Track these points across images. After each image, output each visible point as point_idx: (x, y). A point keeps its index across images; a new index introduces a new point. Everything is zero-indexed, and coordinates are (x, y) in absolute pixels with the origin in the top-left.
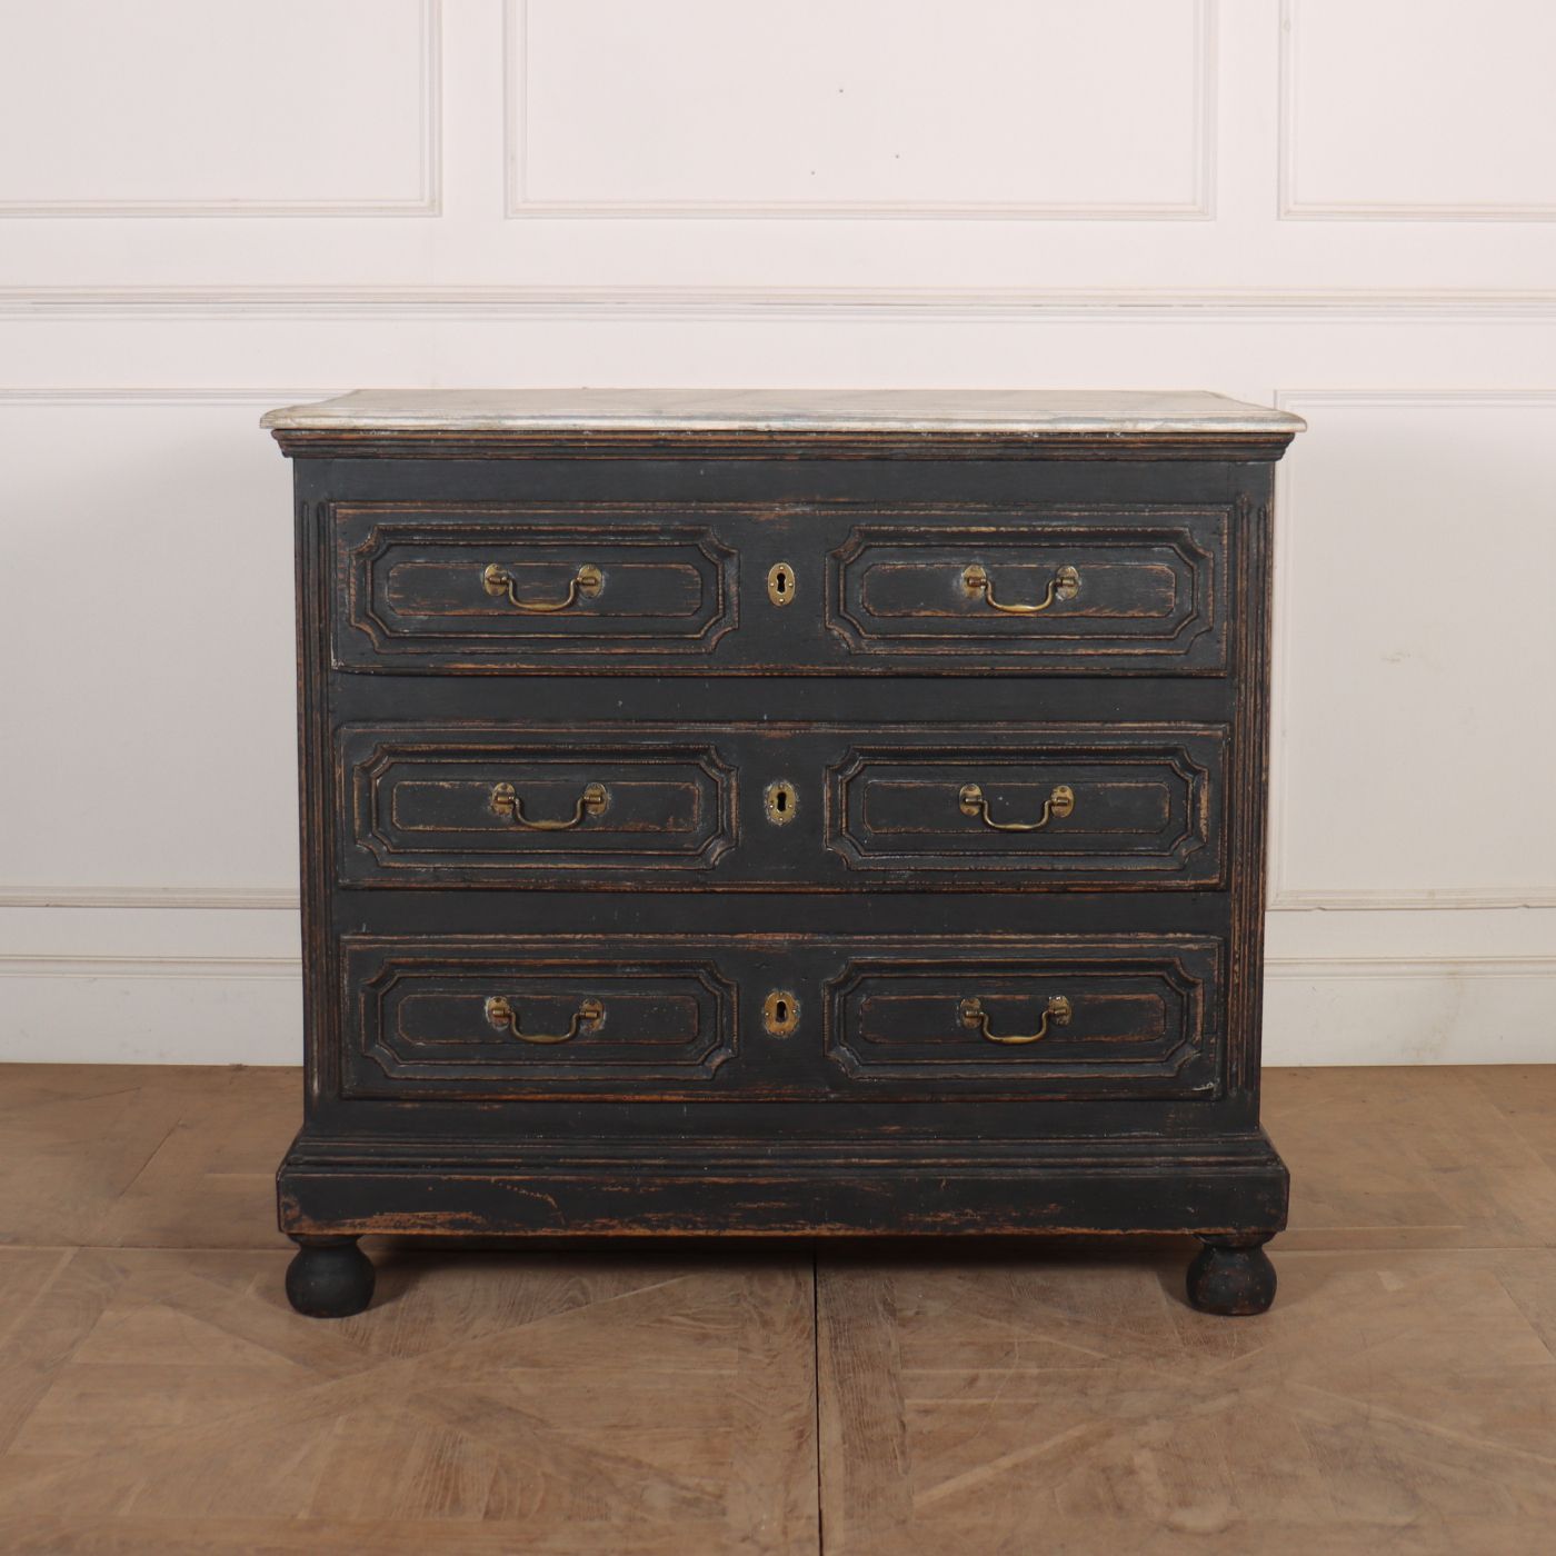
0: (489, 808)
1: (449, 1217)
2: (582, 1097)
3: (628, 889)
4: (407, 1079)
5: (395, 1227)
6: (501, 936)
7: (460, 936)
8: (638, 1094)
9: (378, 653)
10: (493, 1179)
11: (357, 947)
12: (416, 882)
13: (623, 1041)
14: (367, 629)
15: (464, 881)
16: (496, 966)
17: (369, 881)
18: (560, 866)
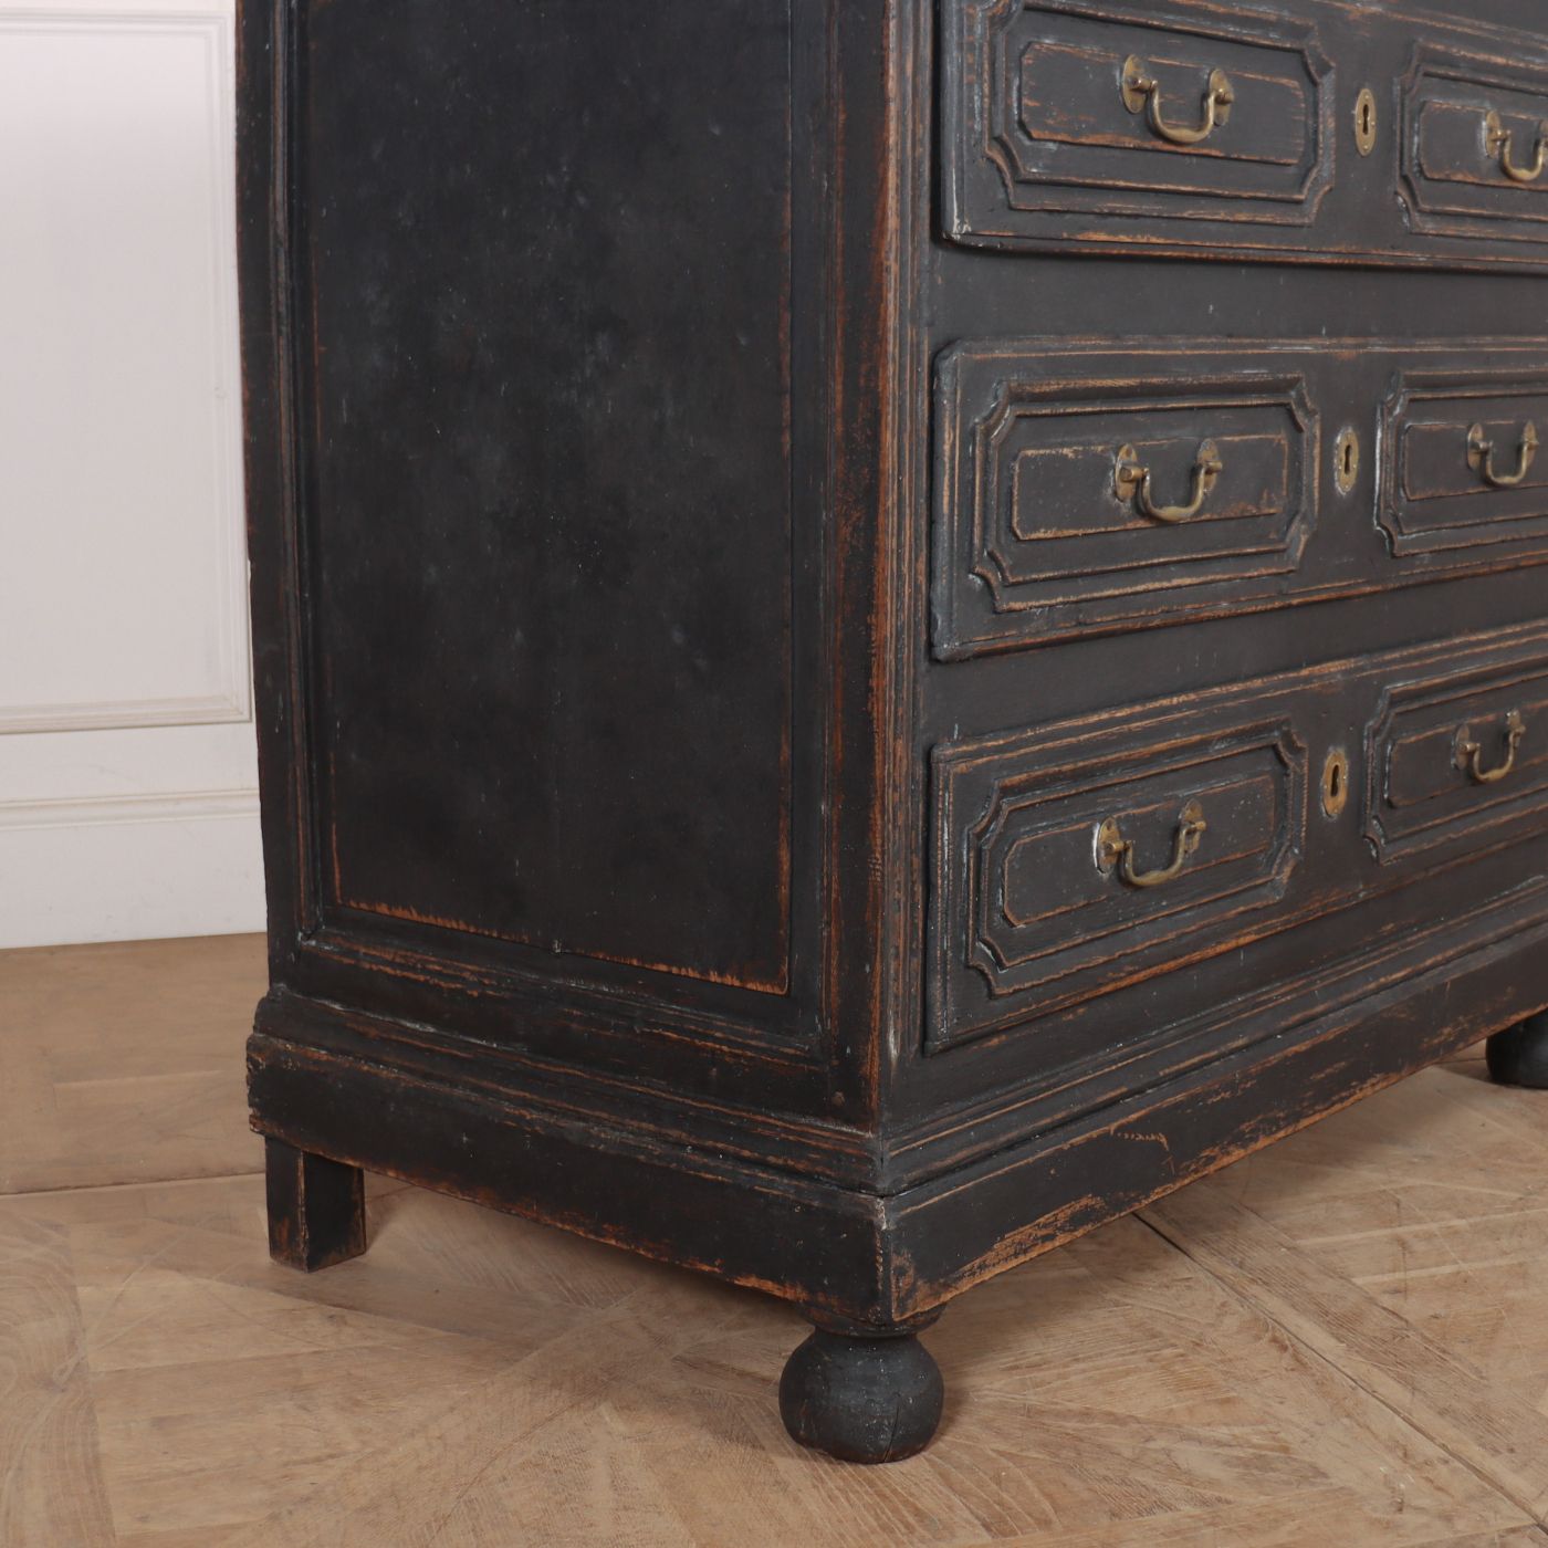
0: (1110, 491)
1: (1069, 1212)
2: (1172, 964)
3: (1222, 615)
4: (1015, 991)
5: (1016, 1255)
6: (1105, 716)
7: (1066, 724)
8: (1219, 943)
9: (1011, 208)
10: (1113, 1127)
11: (962, 767)
12: (1031, 635)
13: (1214, 862)
14: (1000, 161)
15: (1079, 624)
16: (1106, 768)
17: (980, 642)
18: (1175, 582)
